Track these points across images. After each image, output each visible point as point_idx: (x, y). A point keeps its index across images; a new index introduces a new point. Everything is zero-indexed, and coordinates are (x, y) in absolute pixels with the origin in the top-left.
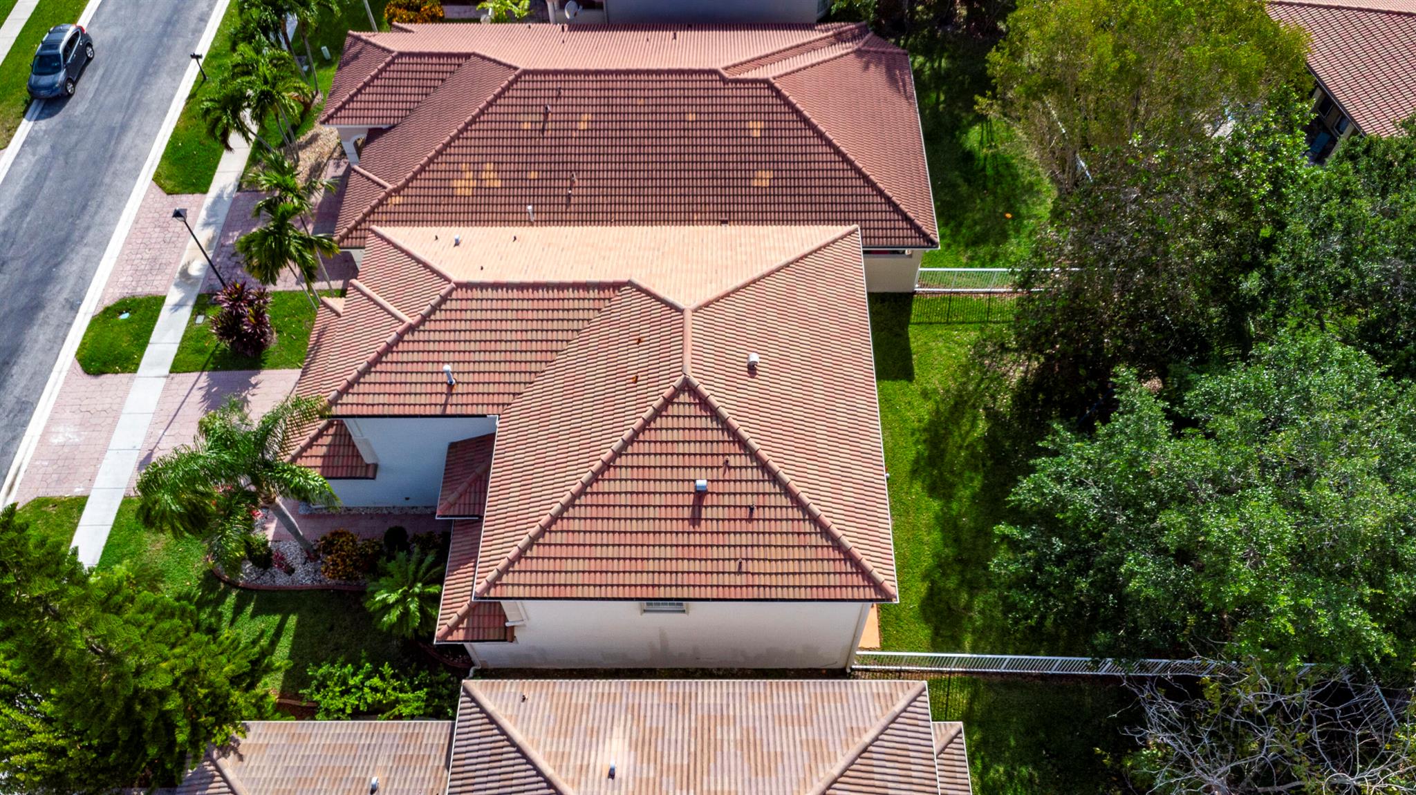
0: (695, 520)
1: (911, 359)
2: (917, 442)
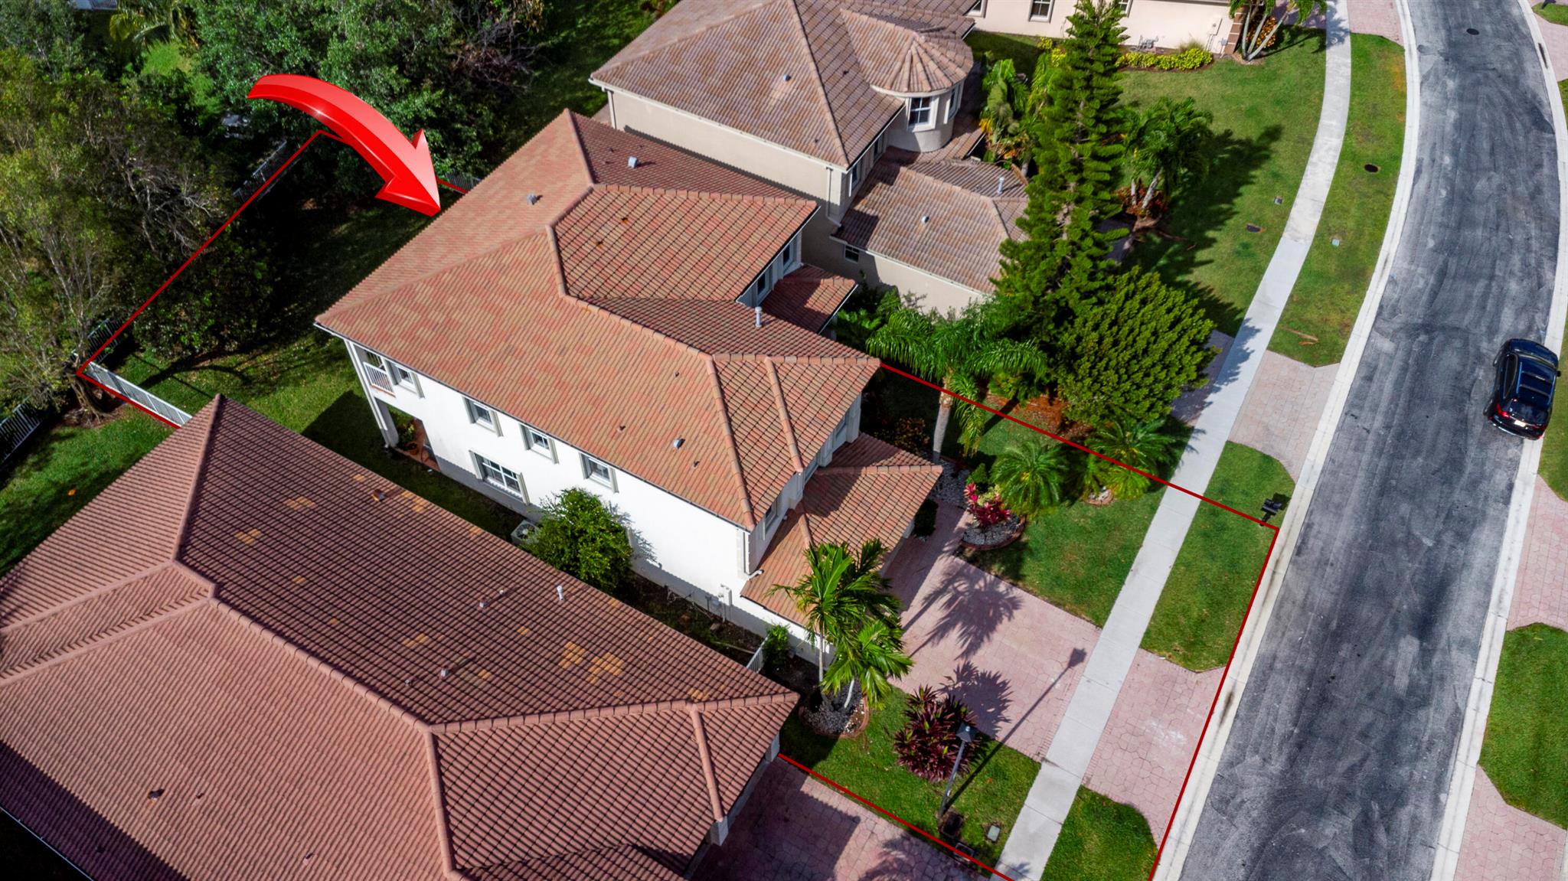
0: (650, 163)
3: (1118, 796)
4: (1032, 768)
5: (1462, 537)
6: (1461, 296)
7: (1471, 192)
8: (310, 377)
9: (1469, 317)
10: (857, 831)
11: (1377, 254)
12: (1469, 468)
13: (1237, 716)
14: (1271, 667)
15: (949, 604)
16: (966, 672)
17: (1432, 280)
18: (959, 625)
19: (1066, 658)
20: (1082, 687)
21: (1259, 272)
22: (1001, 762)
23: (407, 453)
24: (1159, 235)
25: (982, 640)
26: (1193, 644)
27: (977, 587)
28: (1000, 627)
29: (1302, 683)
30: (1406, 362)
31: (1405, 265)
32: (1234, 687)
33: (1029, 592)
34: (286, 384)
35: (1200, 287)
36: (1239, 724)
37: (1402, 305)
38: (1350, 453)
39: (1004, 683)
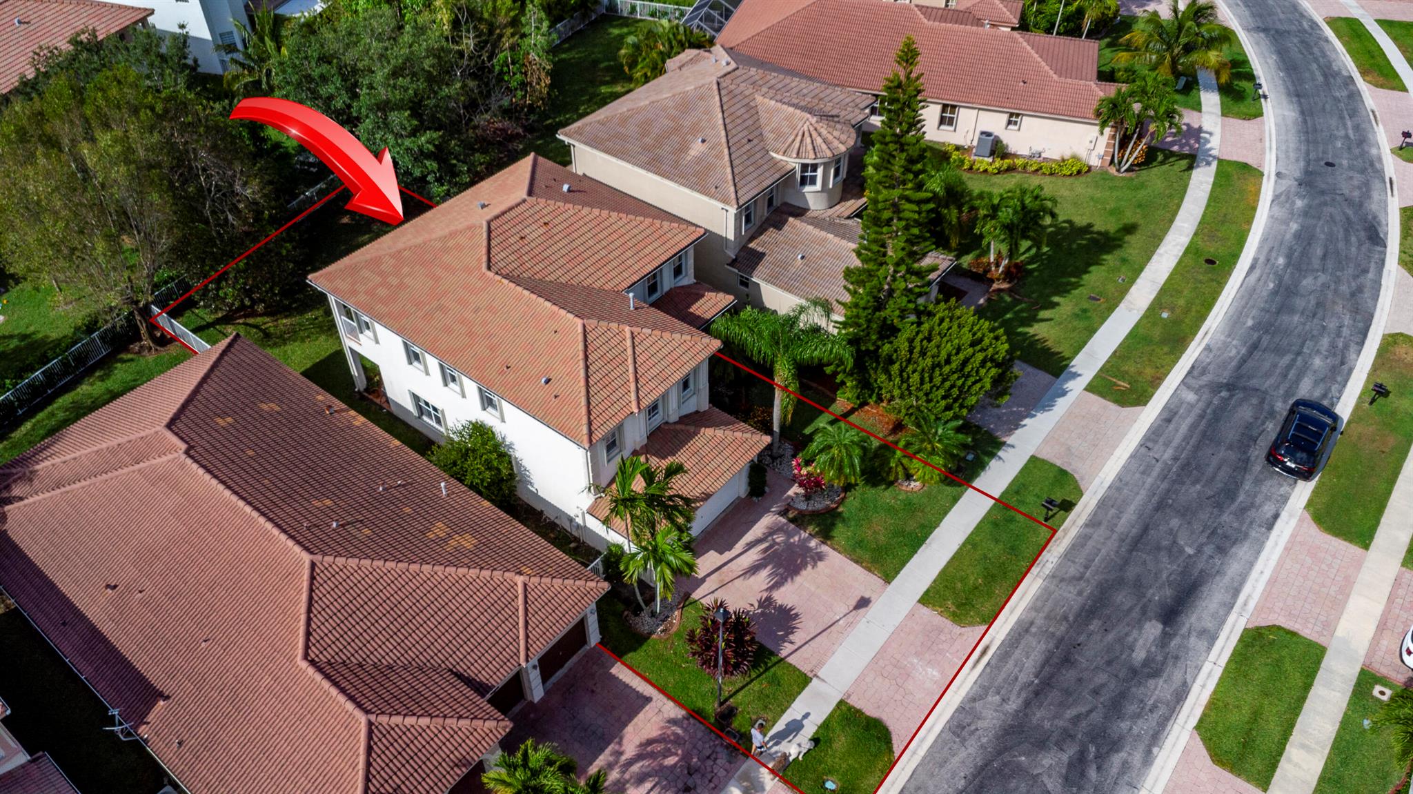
3: (871, 711)
4: (804, 681)
5: (1222, 550)
6: (1267, 365)
7: (1296, 286)
8: (314, 337)
9: (1271, 381)
10: (647, 708)
11: (1198, 327)
12: (1242, 497)
13: (988, 664)
14: (1027, 631)
15: (766, 550)
16: (767, 603)
17: (1244, 351)
18: (770, 567)
19: (853, 602)
20: (862, 626)
21: (1092, 331)
22: (779, 673)
23: (371, 397)
24: (1010, 296)
25: (786, 580)
26: (964, 604)
27: (792, 540)
28: (804, 573)
29: (1051, 645)
30: (1204, 411)
31: (1223, 338)
32: (991, 642)
33: (834, 549)
34: (295, 341)
35: (1037, 338)
36: (988, 670)
37: (1211, 367)
38: (1137, 475)
39: (797, 615)
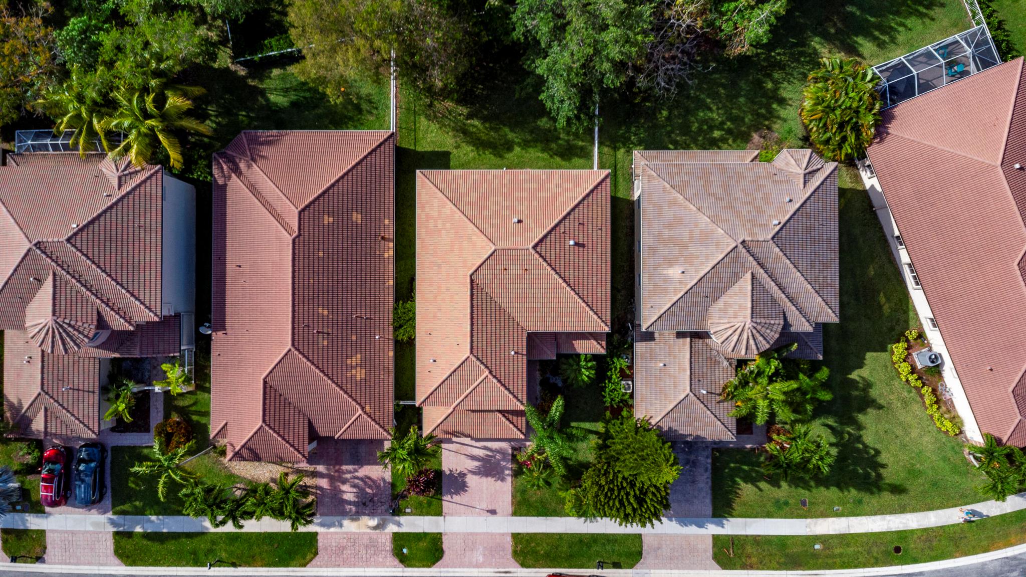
0: (583, 246)
1: (438, 152)
2: (484, 153)
4: (439, 513)
8: (448, 129)
10: (382, 467)
11: (819, 569)
19: (490, 508)
24: (766, 460)
25: (480, 475)
26: (524, 553)
27: (502, 463)
32: (513, 573)
33: (512, 483)
39: (466, 491)
